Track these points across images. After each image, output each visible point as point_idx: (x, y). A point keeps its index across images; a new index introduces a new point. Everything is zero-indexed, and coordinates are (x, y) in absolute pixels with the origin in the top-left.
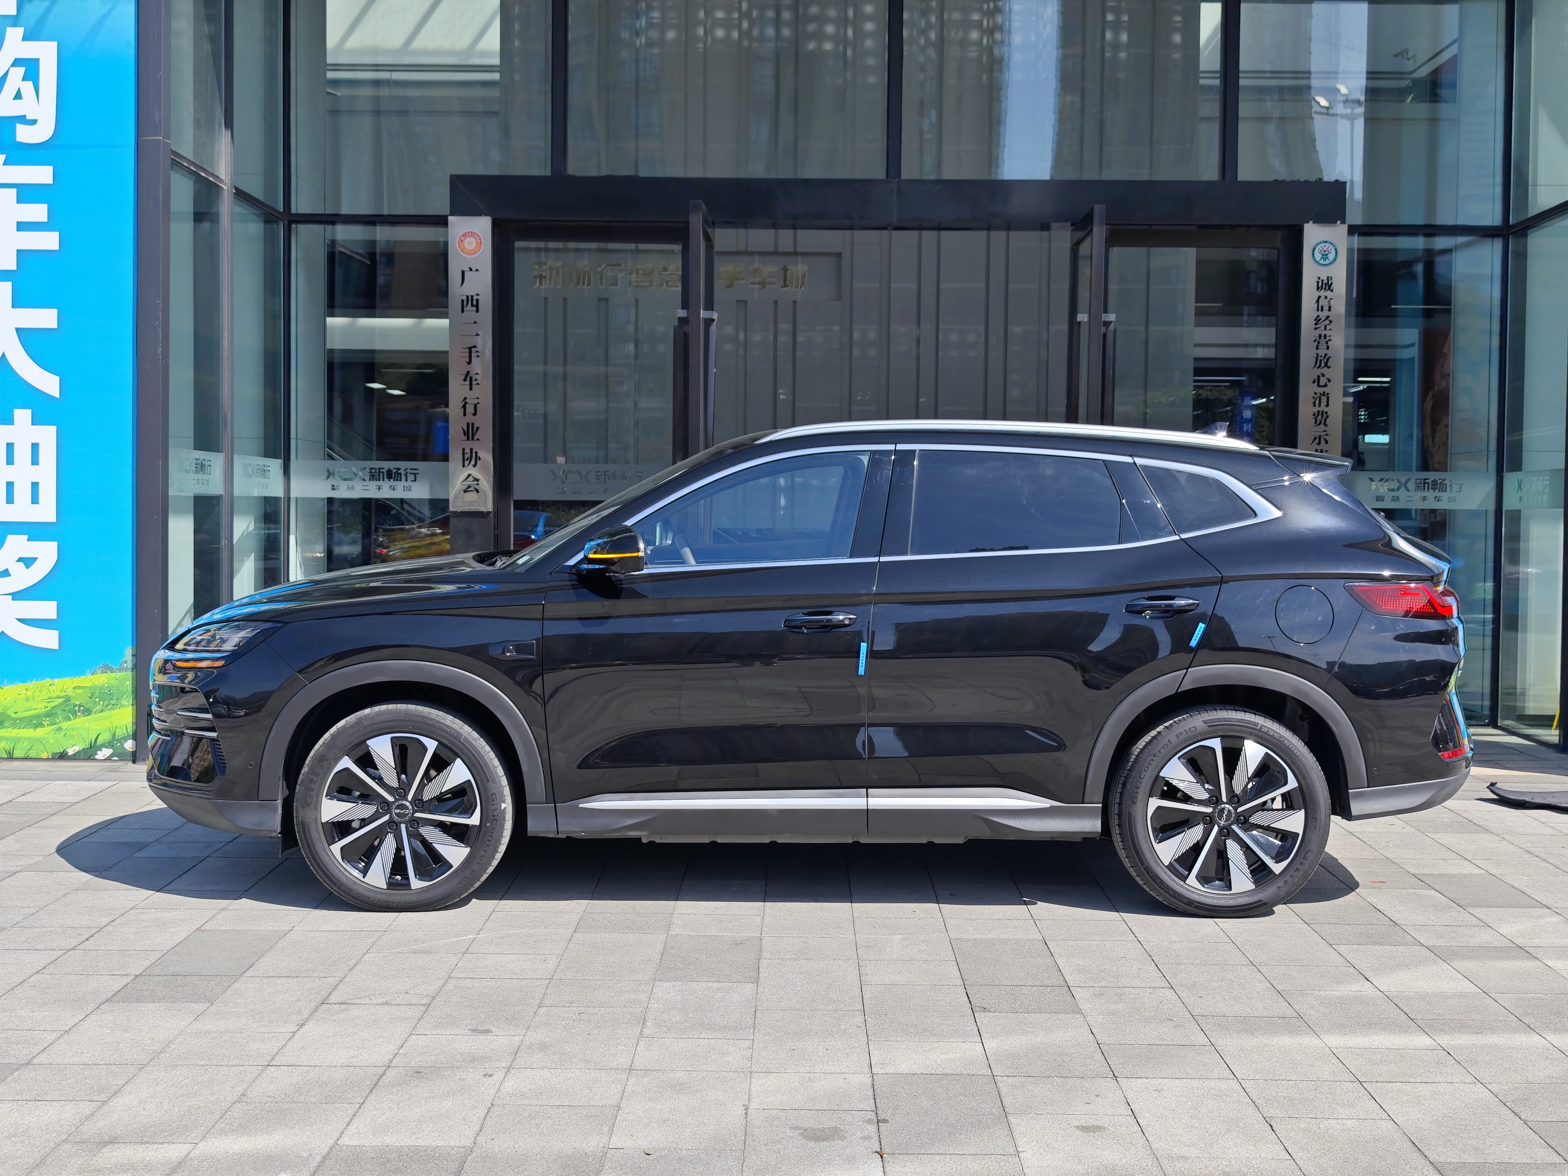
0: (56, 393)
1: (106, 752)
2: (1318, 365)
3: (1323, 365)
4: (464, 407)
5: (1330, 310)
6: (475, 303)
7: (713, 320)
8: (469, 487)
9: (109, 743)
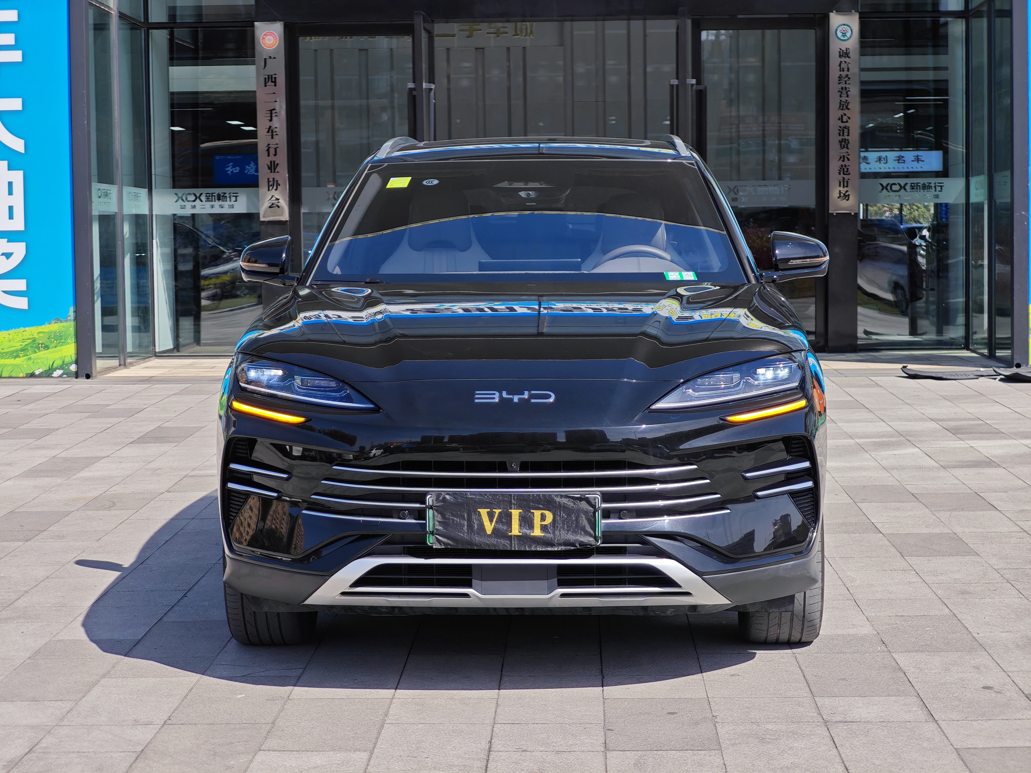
0: (22, 151)
1: (58, 373)
2: (841, 108)
3: (845, 107)
4: (268, 150)
5: (848, 71)
6: (273, 80)
7: (432, 89)
8: (273, 204)
9: (61, 366)
